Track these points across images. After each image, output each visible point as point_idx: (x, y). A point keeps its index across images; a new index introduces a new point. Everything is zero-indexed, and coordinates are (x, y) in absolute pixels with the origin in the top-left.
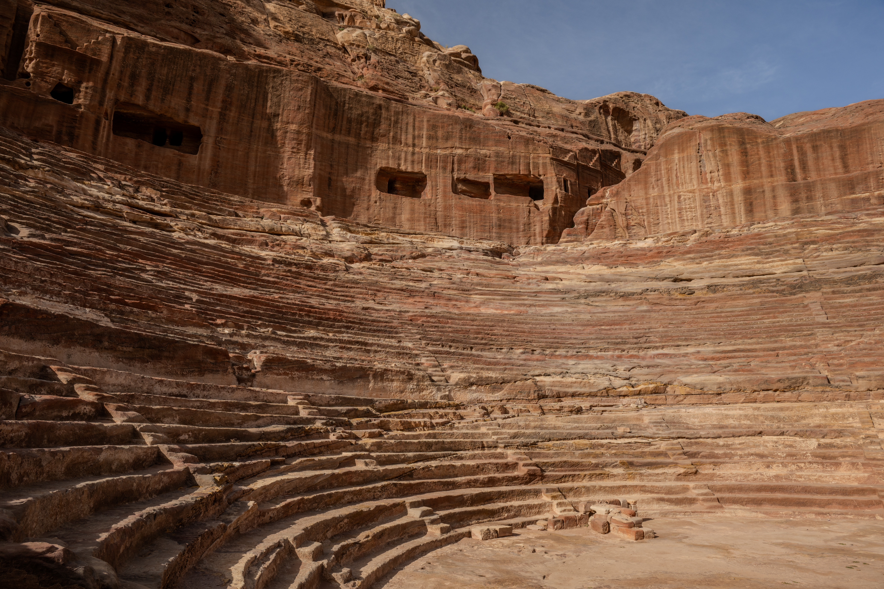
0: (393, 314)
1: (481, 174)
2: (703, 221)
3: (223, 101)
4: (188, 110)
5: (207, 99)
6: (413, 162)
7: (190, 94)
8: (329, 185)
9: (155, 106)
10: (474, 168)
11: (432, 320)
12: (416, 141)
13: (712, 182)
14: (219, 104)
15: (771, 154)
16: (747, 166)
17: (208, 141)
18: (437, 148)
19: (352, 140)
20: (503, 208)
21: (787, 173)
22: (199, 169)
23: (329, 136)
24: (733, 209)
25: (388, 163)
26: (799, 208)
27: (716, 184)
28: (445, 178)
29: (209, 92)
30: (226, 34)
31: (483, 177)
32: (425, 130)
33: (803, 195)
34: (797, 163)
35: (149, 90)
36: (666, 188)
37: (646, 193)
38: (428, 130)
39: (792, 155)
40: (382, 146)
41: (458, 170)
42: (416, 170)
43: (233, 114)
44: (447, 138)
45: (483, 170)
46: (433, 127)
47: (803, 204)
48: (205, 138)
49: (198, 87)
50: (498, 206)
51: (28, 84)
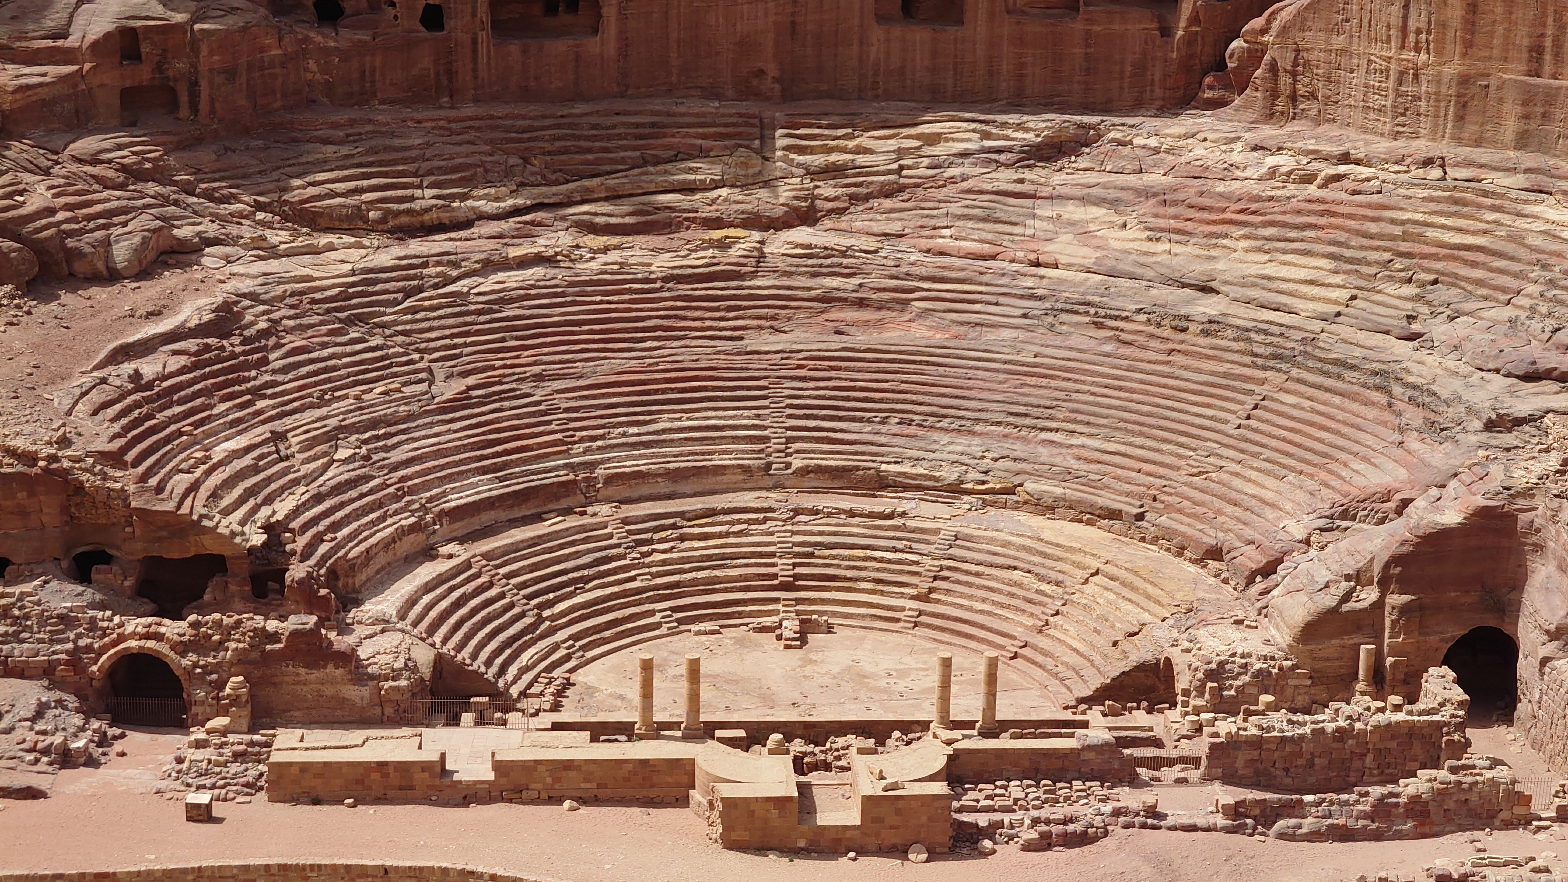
2: (1394, 118)
8: (793, 34)
13: (1418, 50)
15: (1514, 16)
16: (1473, 34)
17: (610, 12)
20: (1097, 35)
21: (1530, 60)
24: (1437, 108)
26: (1527, 131)
27: (1423, 57)
33: (1539, 109)
34: (1548, 43)
36: (1356, 40)
37: (1327, 42)
39: (1544, 25)
47: (1533, 126)
48: (605, 10)
50: (1087, 32)
51: (396, 17)
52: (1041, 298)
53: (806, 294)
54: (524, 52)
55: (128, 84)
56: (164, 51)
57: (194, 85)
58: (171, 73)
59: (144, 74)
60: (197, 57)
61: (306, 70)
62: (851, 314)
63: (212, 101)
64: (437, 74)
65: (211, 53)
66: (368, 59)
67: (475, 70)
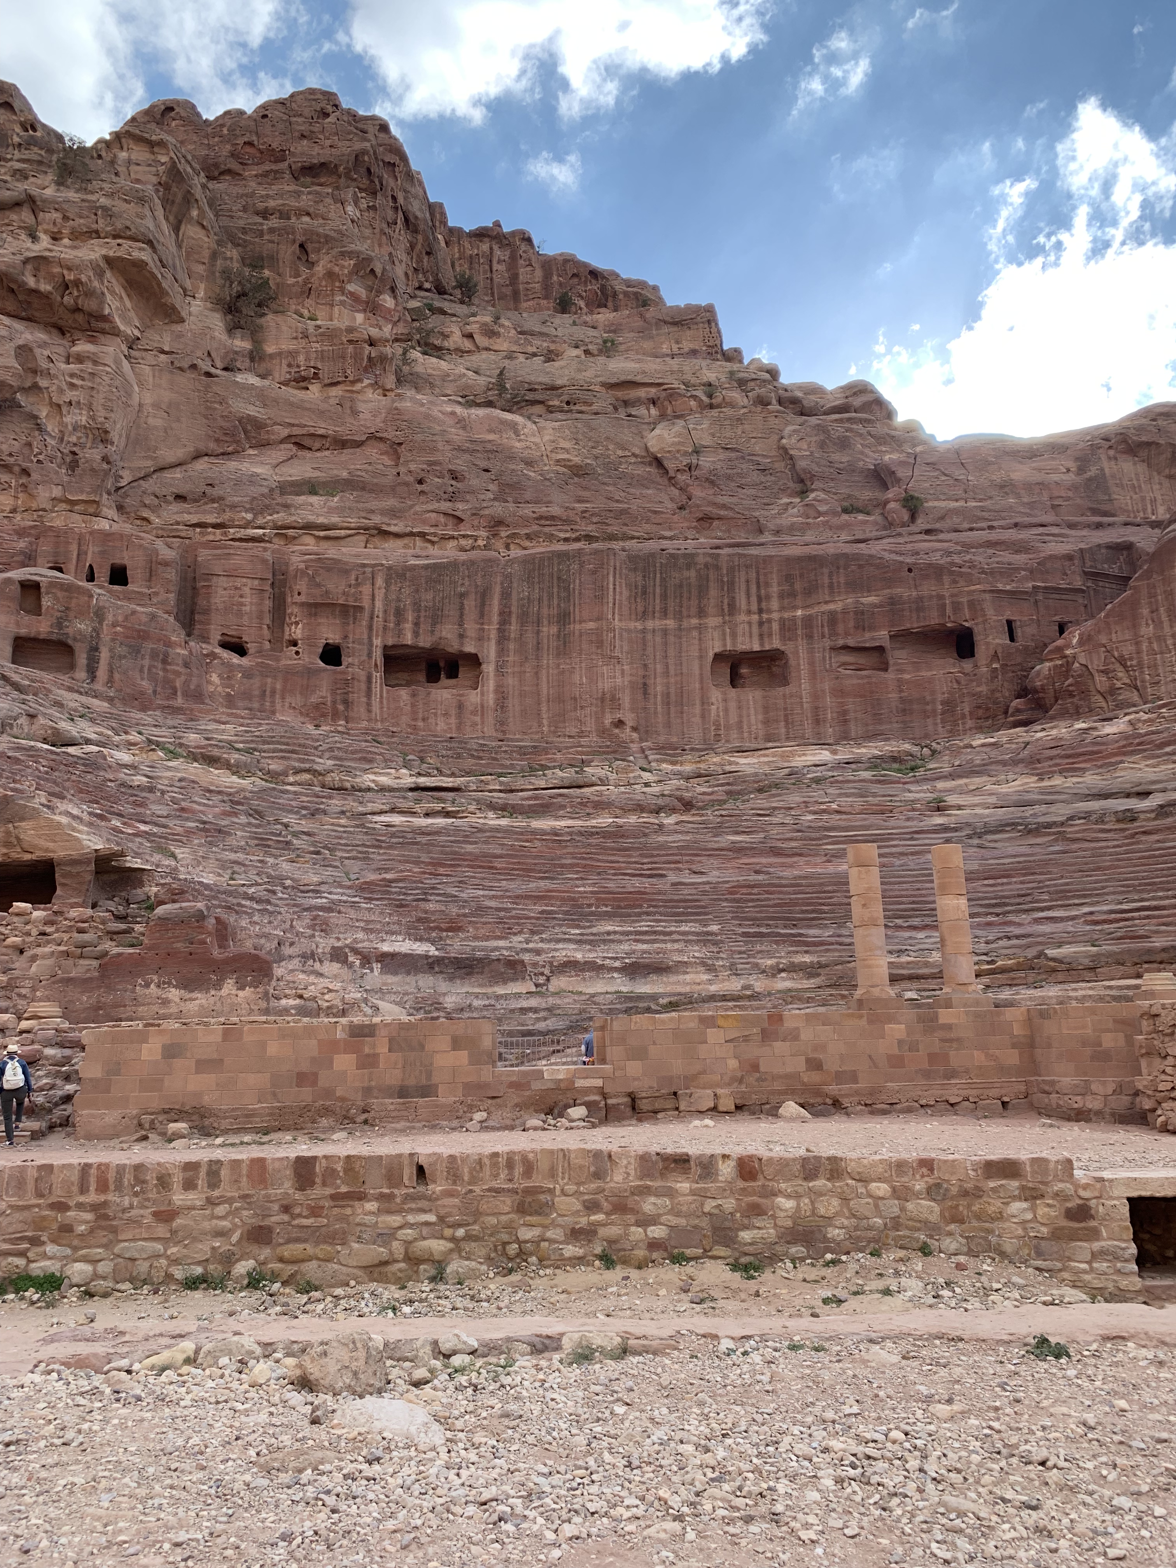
0: (707, 887)
1: (868, 635)
3: (501, 614)
4: (461, 636)
5: (482, 615)
6: (761, 636)
7: (462, 615)
8: (645, 693)
9: (425, 642)
10: (856, 628)
11: (755, 890)
12: (764, 605)
14: (495, 618)
17: (489, 669)
18: (795, 608)
19: (670, 623)
20: (908, 682)
22: (482, 706)
23: (639, 625)
25: (725, 645)
28: (811, 651)
29: (483, 604)
30: (495, 499)
31: (873, 639)
32: (775, 584)
35: (417, 624)
36: (1166, 625)
37: (1136, 634)
38: (779, 585)
40: (713, 621)
41: (830, 635)
42: (767, 648)
43: (514, 627)
44: (810, 590)
45: (872, 628)
46: (788, 578)
48: (484, 666)
49: (470, 603)
50: (898, 680)
51: (297, 653)
52: (955, 830)
53: (716, 846)
54: (414, 695)
55: (23, 632)
56: (67, 609)
57: (94, 649)
58: (70, 631)
59: (42, 627)
60: (101, 623)
61: (209, 682)
62: (764, 860)
63: (111, 671)
64: (334, 702)
65: (114, 625)
66: (269, 680)
67: (369, 704)
